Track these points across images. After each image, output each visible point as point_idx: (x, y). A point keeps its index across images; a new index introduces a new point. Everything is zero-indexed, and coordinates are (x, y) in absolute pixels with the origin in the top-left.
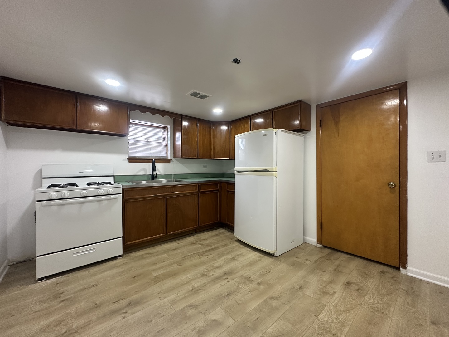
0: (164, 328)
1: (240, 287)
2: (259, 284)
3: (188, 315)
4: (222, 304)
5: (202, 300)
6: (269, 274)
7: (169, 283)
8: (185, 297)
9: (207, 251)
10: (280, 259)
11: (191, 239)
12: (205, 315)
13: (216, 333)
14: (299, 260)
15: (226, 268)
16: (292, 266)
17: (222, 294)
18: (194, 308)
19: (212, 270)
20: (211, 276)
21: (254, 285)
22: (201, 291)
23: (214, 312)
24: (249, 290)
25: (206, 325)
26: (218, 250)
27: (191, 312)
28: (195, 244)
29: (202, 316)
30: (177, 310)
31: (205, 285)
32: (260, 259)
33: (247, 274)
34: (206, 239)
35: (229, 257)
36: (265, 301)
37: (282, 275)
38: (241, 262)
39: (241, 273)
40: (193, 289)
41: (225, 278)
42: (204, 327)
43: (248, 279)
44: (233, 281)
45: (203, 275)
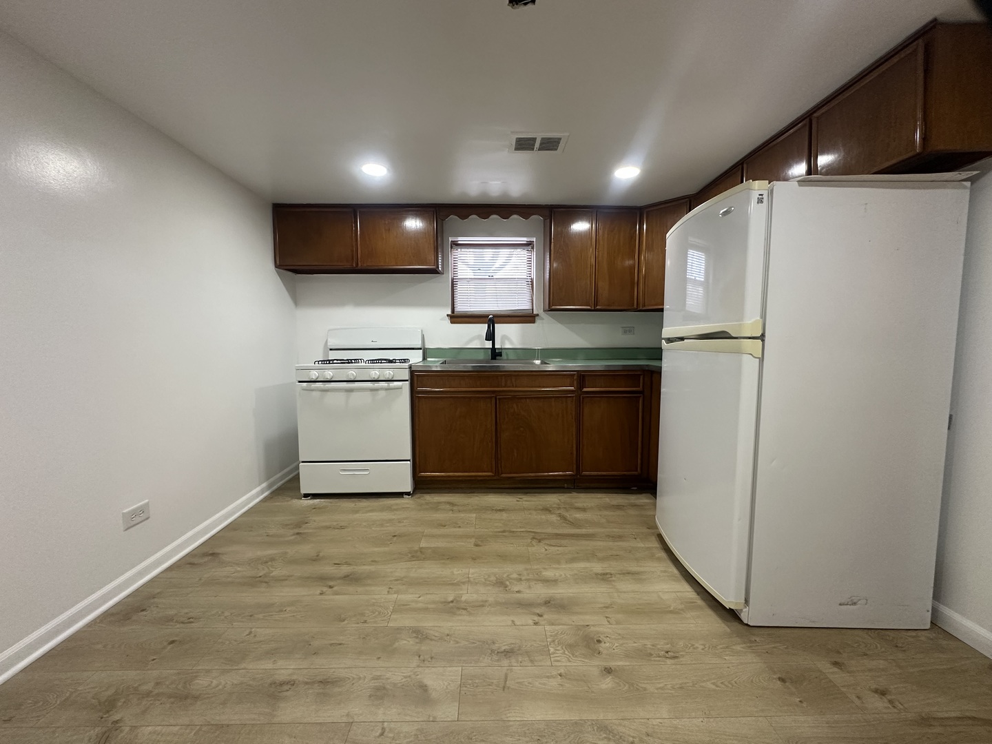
0: (343, 644)
1: (552, 650)
2: (608, 671)
3: (397, 644)
4: (472, 665)
5: (447, 632)
6: (669, 662)
7: (431, 569)
8: (426, 609)
9: (558, 536)
10: (753, 638)
11: (552, 499)
12: (421, 665)
13: (399, 714)
14: (837, 676)
15: (561, 592)
16: (782, 680)
17: (494, 643)
18: (417, 640)
19: (528, 580)
20: (513, 592)
21: (592, 667)
22: (464, 612)
23: (441, 669)
24: (562, 671)
25: (403, 685)
26: (587, 543)
27: (407, 642)
28: (550, 511)
29: (415, 662)
30: (391, 624)
31: (482, 605)
32: (682, 610)
33: (601, 629)
34: (584, 510)
35: (598, 567)
36: (577, 725)
37: (714, 687)
38: (616, 595)
39: (588, 619)
40: (452, 602)
41: (538, 612)
42: (395, 685)
43: (590, 643)
44: (548, 628)
45: (501, 583)
